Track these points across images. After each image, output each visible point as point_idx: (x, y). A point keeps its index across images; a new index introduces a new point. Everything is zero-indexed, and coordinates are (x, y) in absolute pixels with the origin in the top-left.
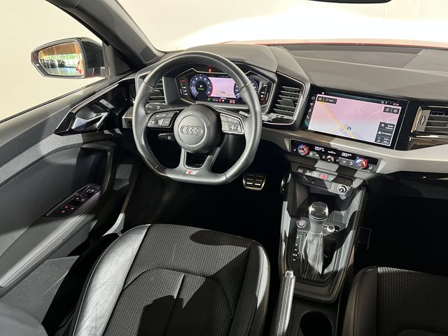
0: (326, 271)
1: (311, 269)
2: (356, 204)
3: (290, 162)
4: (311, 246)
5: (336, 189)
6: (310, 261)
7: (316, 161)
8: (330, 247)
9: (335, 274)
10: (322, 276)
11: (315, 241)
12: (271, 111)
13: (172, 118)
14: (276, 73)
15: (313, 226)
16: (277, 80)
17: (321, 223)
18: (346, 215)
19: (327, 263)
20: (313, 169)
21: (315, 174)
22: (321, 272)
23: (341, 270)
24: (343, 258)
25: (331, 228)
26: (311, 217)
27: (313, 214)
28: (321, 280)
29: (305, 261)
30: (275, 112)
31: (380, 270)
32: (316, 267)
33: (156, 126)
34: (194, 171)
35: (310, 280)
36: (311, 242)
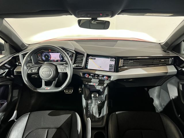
0: (100, 117)
1: (95, 117)
2: (106, 92)
3: (82, 81)
4: (94, 109)
5: (99, 88)
6: (94, 114)
7: (91, 79)
8: (100, 108)
9: (103, 117)
10: (99, 118)
11: (95, 107)
12: (74, 63)
13: (38, 69)
14: (75, 51)
15: (94, 101)
16: (75, 53)
17: (96, 100)
18: (103, 97)
19: (100, 114)
20: (91, 82)
21: (91, 84)
22: (98, 117)
23: (105, 115)
24: (105, 111)
25: (99, 101)
26: (93, 98)
27: (93, 97)
28: (99, 120)
29: (93, 115)
30: (75, 64)
31: (117, 113)
32: (96, 116)
33: (31, 72)
34: (49, 88)
35: (95, 121)
36: (94, 107)
